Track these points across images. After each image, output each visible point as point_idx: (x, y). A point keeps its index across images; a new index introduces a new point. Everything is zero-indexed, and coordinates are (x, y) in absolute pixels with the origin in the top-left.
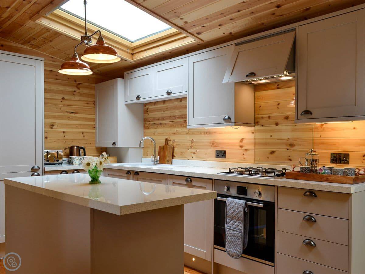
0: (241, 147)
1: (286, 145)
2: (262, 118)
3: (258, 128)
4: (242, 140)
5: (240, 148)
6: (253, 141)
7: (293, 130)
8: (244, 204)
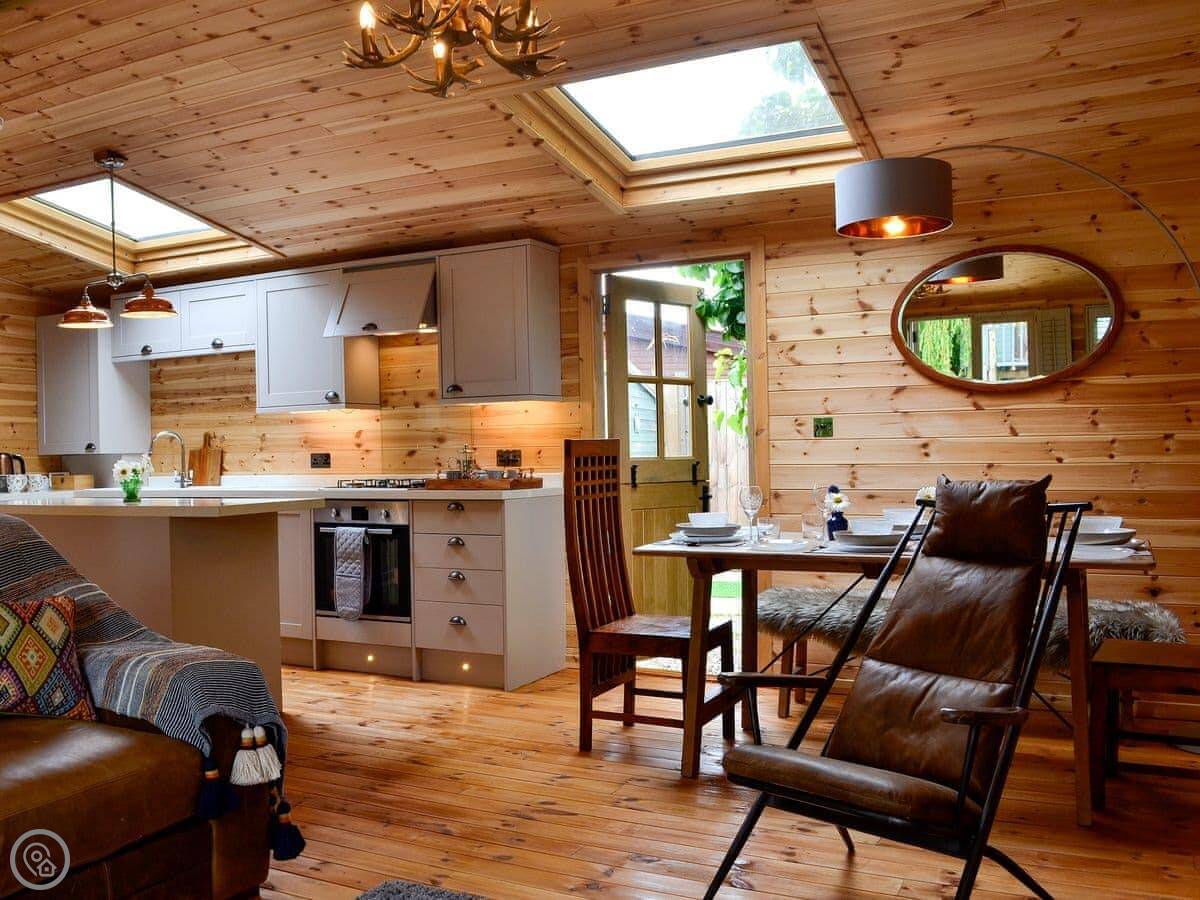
0: (359, 445)
1: (433, 439)
2: (393, 394)
3: (386, 412)
4: (359, 434)
5: (355, 448)
6: (379, 434)
7: (442, 415)
8: (363, 532)
